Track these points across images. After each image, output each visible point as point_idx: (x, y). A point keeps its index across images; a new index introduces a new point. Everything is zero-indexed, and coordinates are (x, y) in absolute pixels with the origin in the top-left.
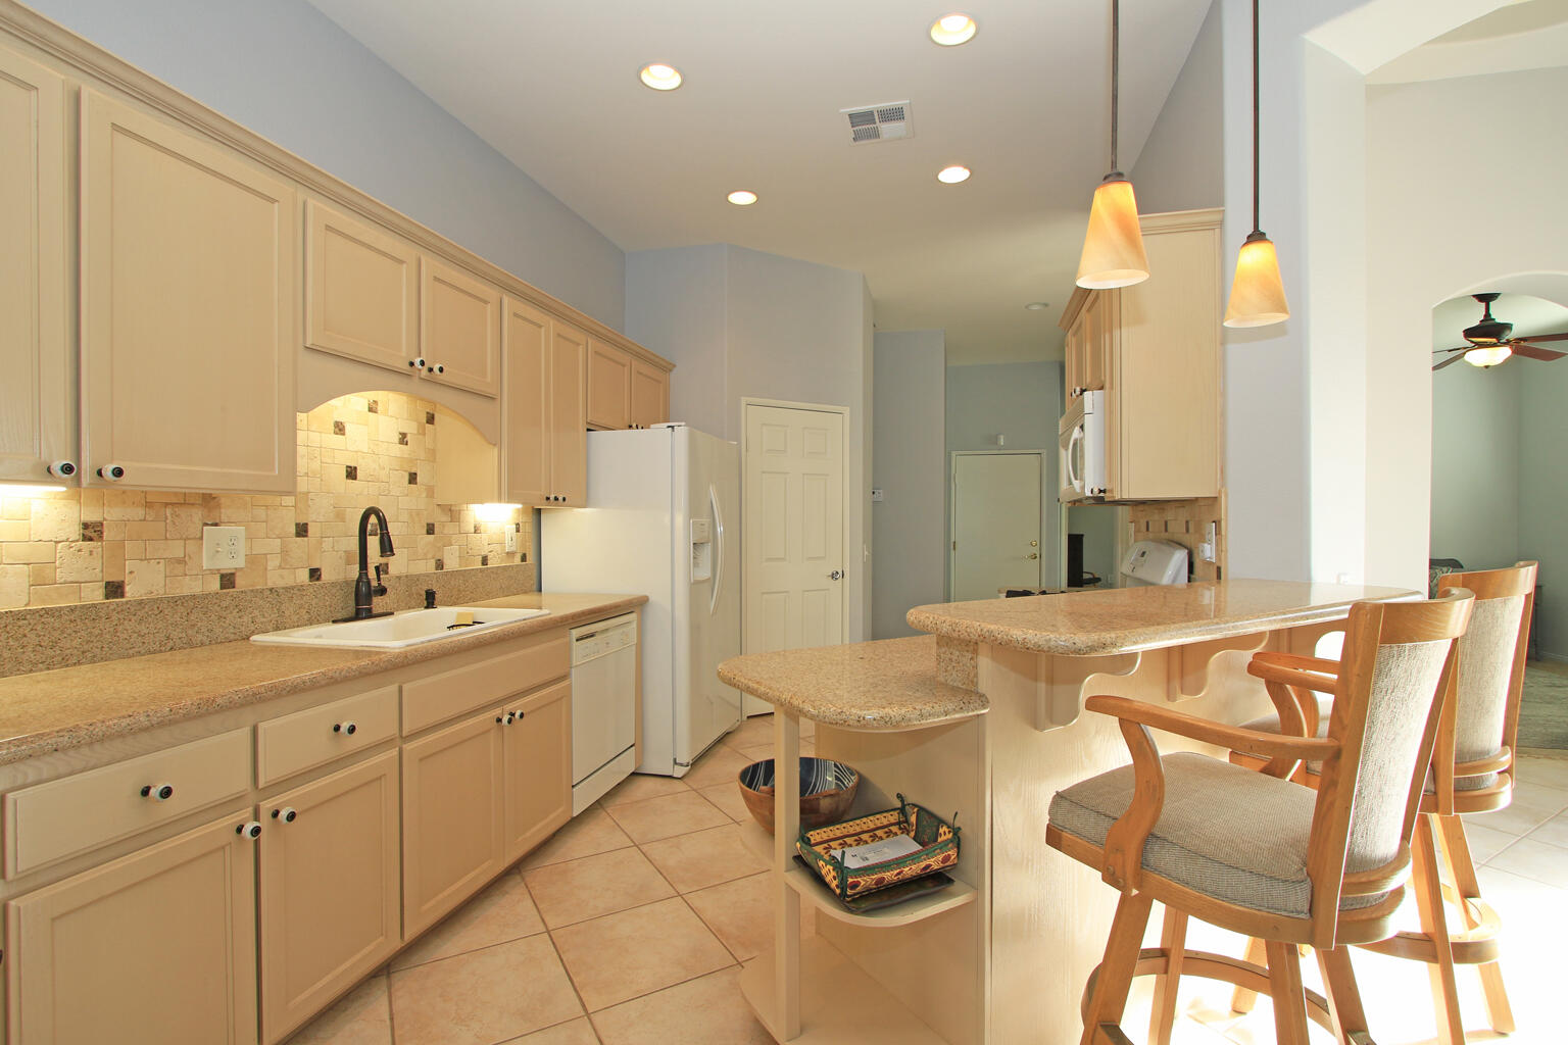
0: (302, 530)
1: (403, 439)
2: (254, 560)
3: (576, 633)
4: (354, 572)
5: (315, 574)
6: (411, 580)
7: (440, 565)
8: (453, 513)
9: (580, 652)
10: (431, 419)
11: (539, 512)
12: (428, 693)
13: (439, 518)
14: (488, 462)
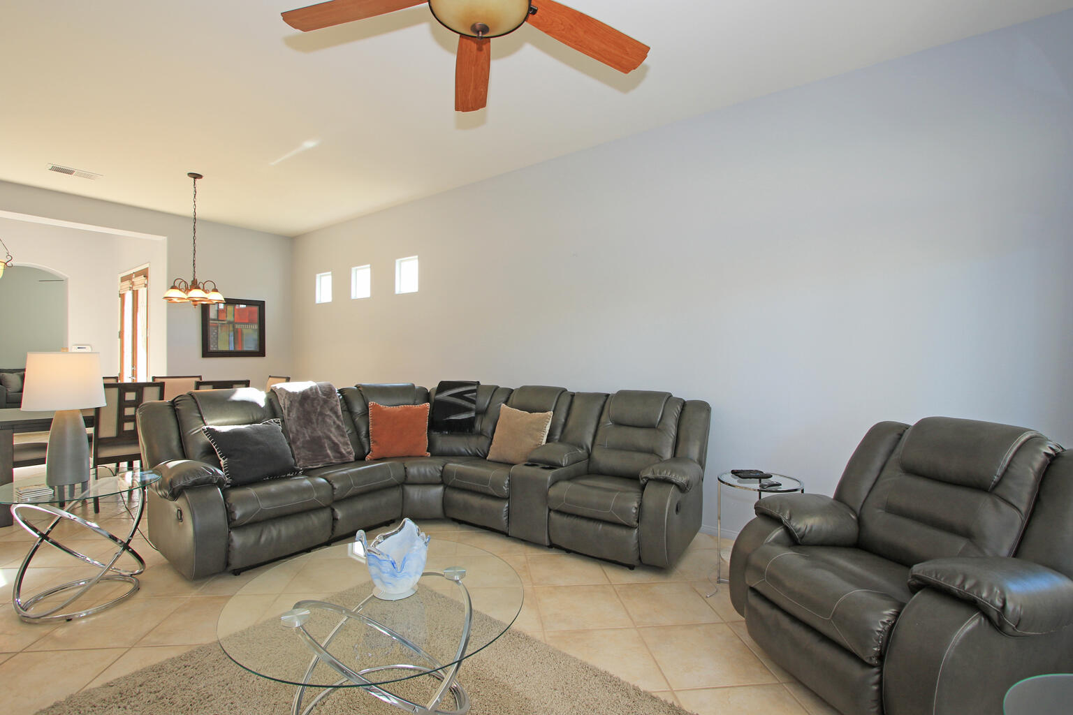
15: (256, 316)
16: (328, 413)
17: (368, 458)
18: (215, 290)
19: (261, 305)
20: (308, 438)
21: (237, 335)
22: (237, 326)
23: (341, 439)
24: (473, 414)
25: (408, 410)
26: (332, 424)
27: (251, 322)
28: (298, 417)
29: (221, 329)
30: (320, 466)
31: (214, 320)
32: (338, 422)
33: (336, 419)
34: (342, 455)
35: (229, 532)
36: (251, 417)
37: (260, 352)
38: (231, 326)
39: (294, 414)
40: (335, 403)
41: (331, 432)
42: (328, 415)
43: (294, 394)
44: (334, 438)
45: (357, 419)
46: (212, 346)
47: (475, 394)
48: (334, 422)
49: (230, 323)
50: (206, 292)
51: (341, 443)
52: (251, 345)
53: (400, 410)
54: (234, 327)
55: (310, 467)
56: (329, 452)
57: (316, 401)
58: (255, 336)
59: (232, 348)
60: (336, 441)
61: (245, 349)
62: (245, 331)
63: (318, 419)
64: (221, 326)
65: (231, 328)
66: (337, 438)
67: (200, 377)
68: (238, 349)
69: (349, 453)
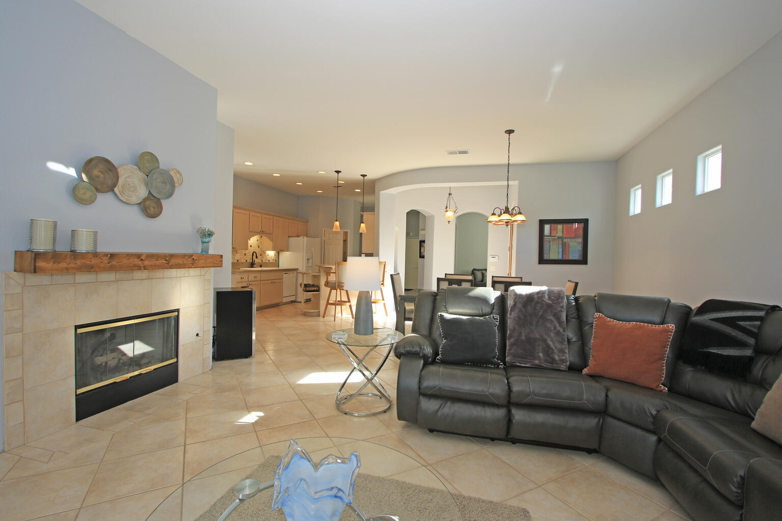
0: (245, 255)
1: (257, 240)
2: (240, 258)
3: (284, 272)
4: (251, 261)
5: (246, 261)
6: (258, 263)
7: (262, 261)
8: (264, 253)
9: (285, 276)
10: (261, 237)
11: (279, 252)
12: (264, 276)
13: (262, 253)
14: (271, 244)
15: (581, 232)
16: (551, 317)
17: (585, 371)
18: (520, 213)
19: (585, 222)
20: (523, 337)
21: (565, 247)
22: (565, 240)
23: (558, 345)
24: (748, 352)
25: (640, 328)
26: (552, 328)
27: (576, 237)
28: (519, 317)
29: (553, 244)
30: (528, 365)
31: (547, 236)
32: (559, 328)
33: (557, 325)
34: (553, 361)
35: (419, 396)
36: (481, 312)
37: (584, 261)
38: (560, 240)
39: (514, 314)
40: (559, 309)
41: (549, 336)
42: (550, 320)
43: (520, 296)
44: (550, 343)
45: (586, 328)
46: (545, 256)
47: (759, 323)
48: (555, 328)
49: (559, 238)
50: (511, 215)
51: (556, 348)
52: (576, 255)
53: (629, 326)
54: (562, 241)
55: (518, 364)
56: (541, 355)
57: (539, 305)
58: (580, 247)
59: (560, 258)
60: (552, 346)
61: (571, 258)
62: (571, 244)
63: (538, 322)
64: (553, 241)
65: (560, 242)
66: (553, 343)
67: (521, 278)
68: (565, 258)
69: (563, 361)
